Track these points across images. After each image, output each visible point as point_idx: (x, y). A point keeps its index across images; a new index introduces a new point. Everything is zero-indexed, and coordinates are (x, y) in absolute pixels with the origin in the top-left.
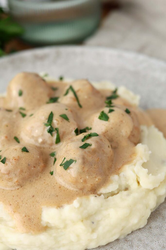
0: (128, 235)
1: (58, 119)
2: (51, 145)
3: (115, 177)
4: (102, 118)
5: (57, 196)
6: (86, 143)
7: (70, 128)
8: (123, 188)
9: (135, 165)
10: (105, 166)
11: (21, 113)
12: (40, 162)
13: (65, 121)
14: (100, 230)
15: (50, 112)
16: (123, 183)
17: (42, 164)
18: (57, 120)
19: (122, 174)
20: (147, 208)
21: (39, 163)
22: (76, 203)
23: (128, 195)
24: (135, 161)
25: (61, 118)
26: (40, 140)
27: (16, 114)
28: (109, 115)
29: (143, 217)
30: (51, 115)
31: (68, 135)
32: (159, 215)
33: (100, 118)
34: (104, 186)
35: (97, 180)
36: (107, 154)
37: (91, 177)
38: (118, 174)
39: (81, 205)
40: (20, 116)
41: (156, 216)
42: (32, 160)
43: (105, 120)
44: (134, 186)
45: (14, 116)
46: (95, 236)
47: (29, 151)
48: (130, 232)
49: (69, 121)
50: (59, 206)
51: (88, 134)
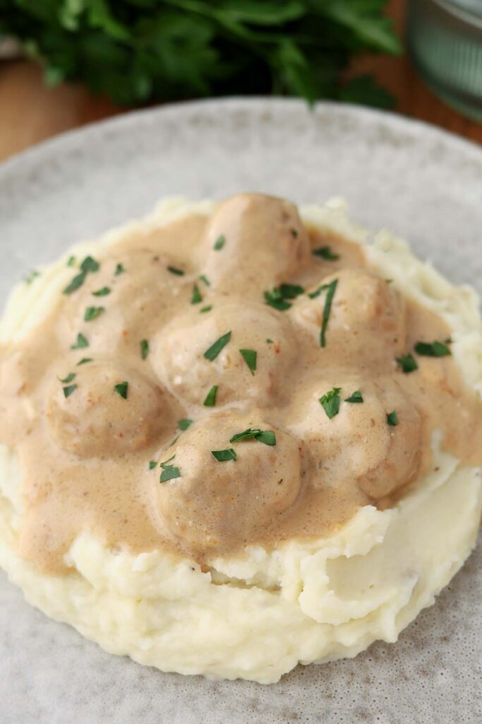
0: (227, 680)
1: (231, 357)
2: (196, 402)
3: (257, 553)
4: (327, 405)
5: (126, 521)
6: (232, 450)
7: (249, 388)
8: (269, 582)
9: (313, 552)
10: (247, 519)
11: (196, 289)
12: (138, 430)
13: (246, 367)
14: (165, 639)
15: (228, 331)
16: (272, 574)
17: (142, 437)
18: (228, 358)
19: (276, 554)
20: (289, 653)
21: (136, 432)
22: (141, 560)
23: (266, 604)
24: (321, 542)
25: (240, 356)
26: (178, 380)
27: (185, 286)
28: (344, 406)
29: (272, 665)
30: (222, 340)
31: (238, 400)
32: (324, 679)
33: (324, 401)
34: (224, 558)
35: (208, 538)
36: (264, 496)
37: (198, 527)
38: (270, 550)
39: (151, 569)
40: (190, 295)
41: (316, 677)
42: (122, 419)
43: (327, 414)
44: (287, 593)
45: (176, 292)
46: (146, 644)
47: (130, 397)
48: (232, 678)
49: (255, 372)
50: (113, 546)
51: (259, 430)
